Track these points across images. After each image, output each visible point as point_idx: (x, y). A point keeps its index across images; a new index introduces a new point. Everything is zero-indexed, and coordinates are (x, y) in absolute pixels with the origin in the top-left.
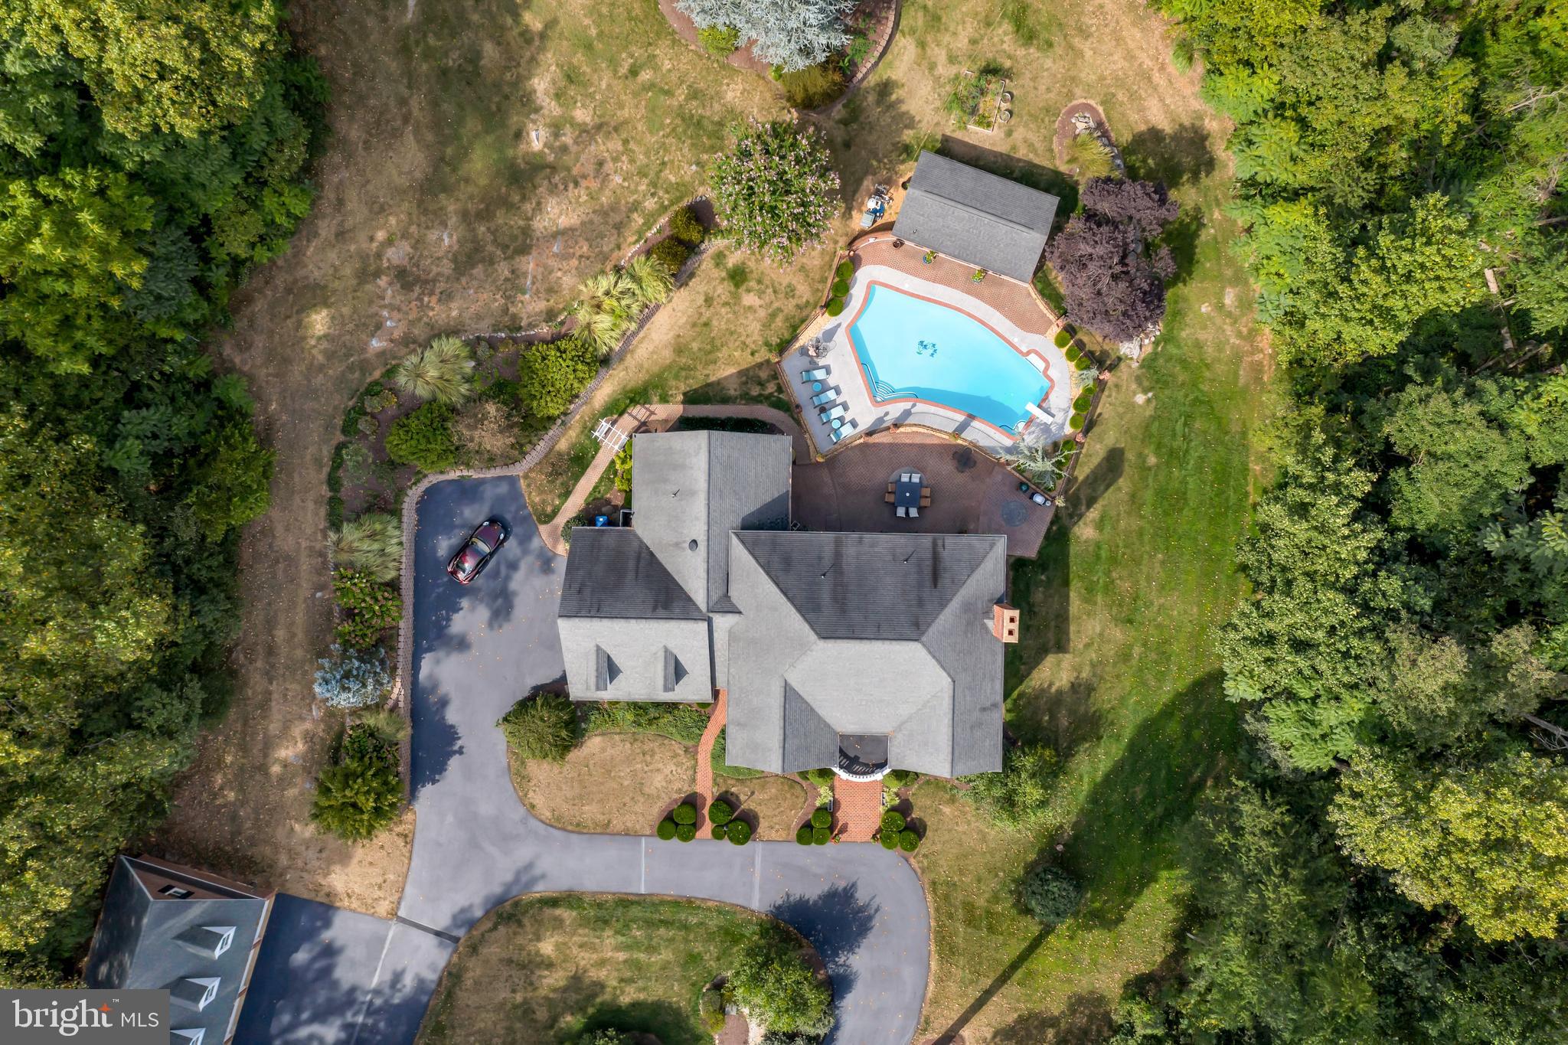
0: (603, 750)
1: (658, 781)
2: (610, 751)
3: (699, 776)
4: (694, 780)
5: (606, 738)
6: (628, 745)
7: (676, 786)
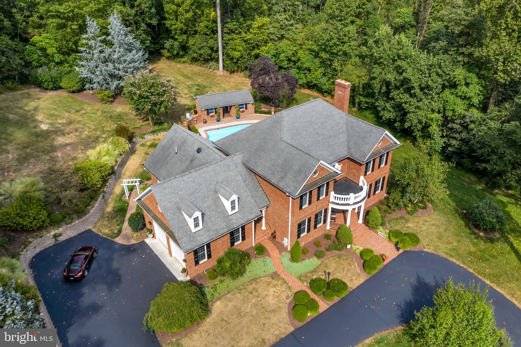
0: (226, 306)
1: (271, 301)
2: (230, 305)
3: (290, 284)
4: (290, 288)
5: (223, 300)
6: (238, 295)
7: (284, 296)
